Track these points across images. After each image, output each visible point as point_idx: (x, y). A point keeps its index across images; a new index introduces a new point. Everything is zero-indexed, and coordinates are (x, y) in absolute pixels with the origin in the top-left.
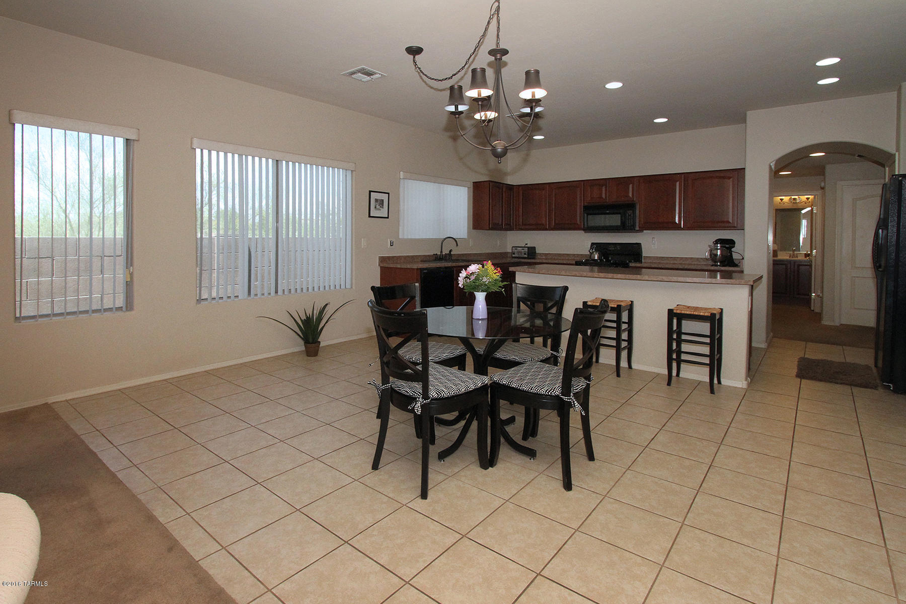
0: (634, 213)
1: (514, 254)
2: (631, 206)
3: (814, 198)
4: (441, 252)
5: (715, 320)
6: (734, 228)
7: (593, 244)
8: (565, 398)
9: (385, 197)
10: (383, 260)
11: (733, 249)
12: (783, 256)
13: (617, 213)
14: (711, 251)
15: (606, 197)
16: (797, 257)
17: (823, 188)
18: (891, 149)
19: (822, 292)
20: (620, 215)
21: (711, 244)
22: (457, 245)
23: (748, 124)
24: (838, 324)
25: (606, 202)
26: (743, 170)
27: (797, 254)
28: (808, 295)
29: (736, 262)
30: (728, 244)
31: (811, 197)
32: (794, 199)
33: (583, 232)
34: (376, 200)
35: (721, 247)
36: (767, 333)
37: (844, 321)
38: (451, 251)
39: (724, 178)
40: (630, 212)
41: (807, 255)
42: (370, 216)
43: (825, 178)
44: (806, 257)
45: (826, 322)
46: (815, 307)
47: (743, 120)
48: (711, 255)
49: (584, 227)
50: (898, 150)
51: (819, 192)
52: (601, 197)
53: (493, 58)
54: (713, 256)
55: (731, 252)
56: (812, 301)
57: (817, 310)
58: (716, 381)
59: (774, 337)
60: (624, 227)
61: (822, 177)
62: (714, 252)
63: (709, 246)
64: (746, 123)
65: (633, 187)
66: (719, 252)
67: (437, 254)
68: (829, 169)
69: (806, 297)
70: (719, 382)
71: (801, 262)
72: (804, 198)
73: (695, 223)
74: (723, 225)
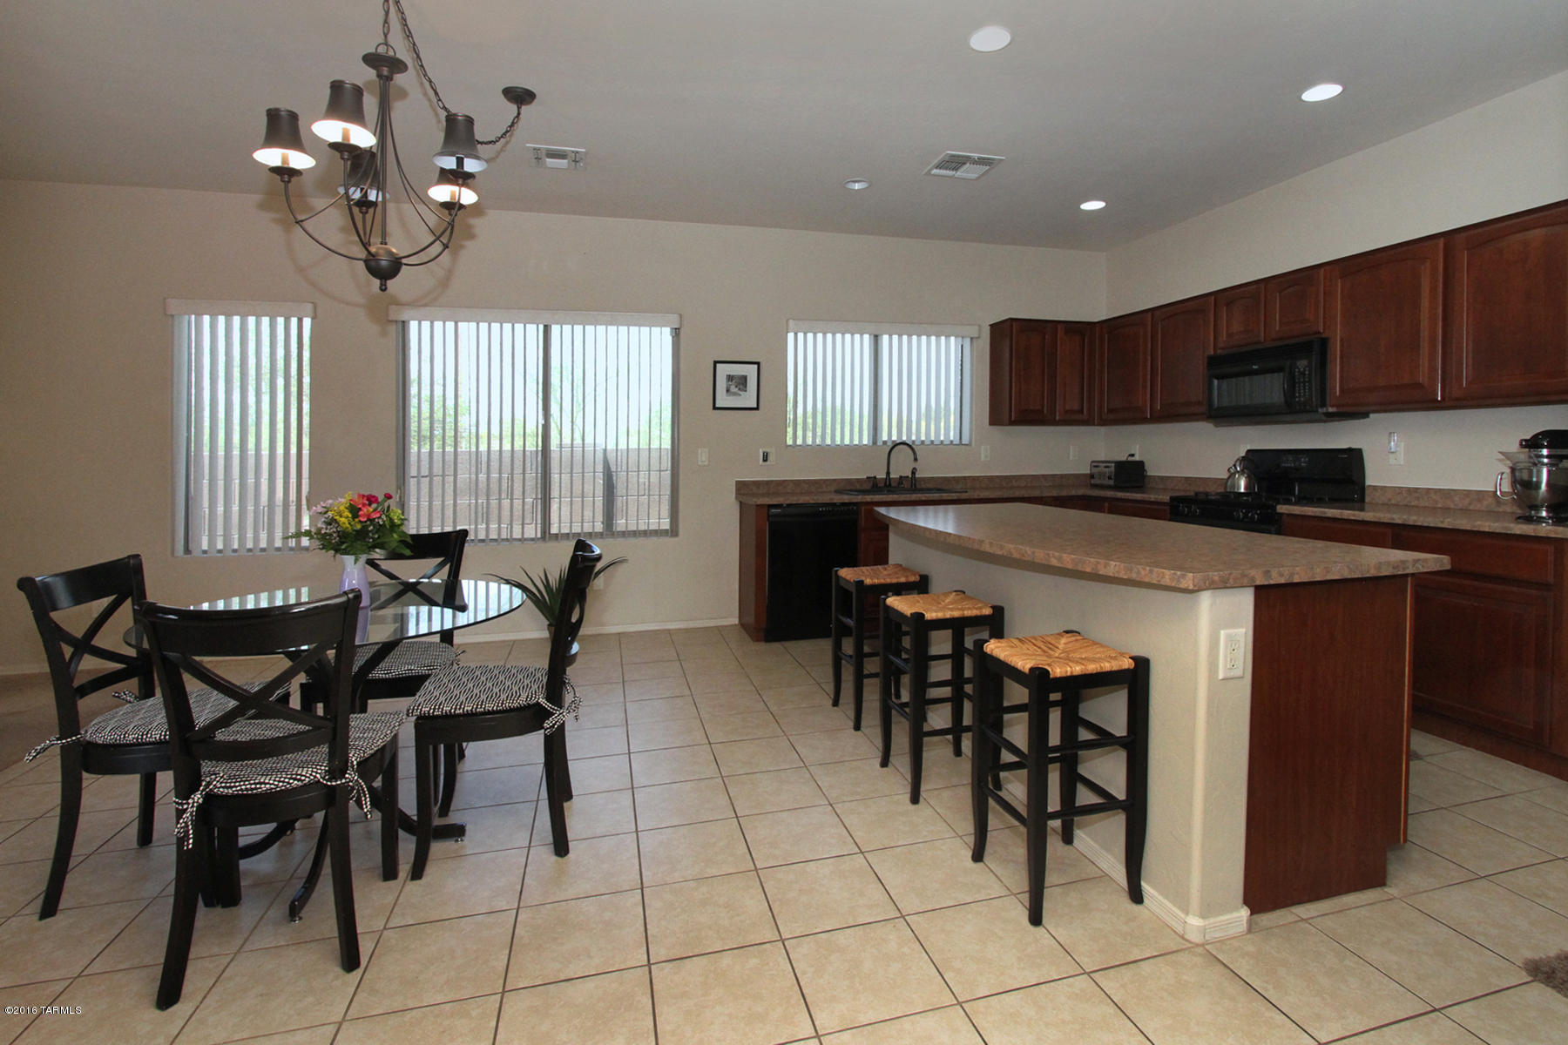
1: (1093, 477)
2: (1315, 346)
4: (888, 473)
10: (743, 488)
13: (1274, 371)
14: (1512, 470)
15: (1258, 330)
20: (1281, 375)
22: (915, 459)
25: (1259, 342)
34: (730, 378)
35: (1550, 457)
38: (914, 472)
40: (1302, 364)
42: (715, 408)
48: (1513, 485)
49: (1212, 410)
52: (1249, 331)
53: (374, 74)
54: (1520, 489)
66: (1543, 474)
67: (875, 477)
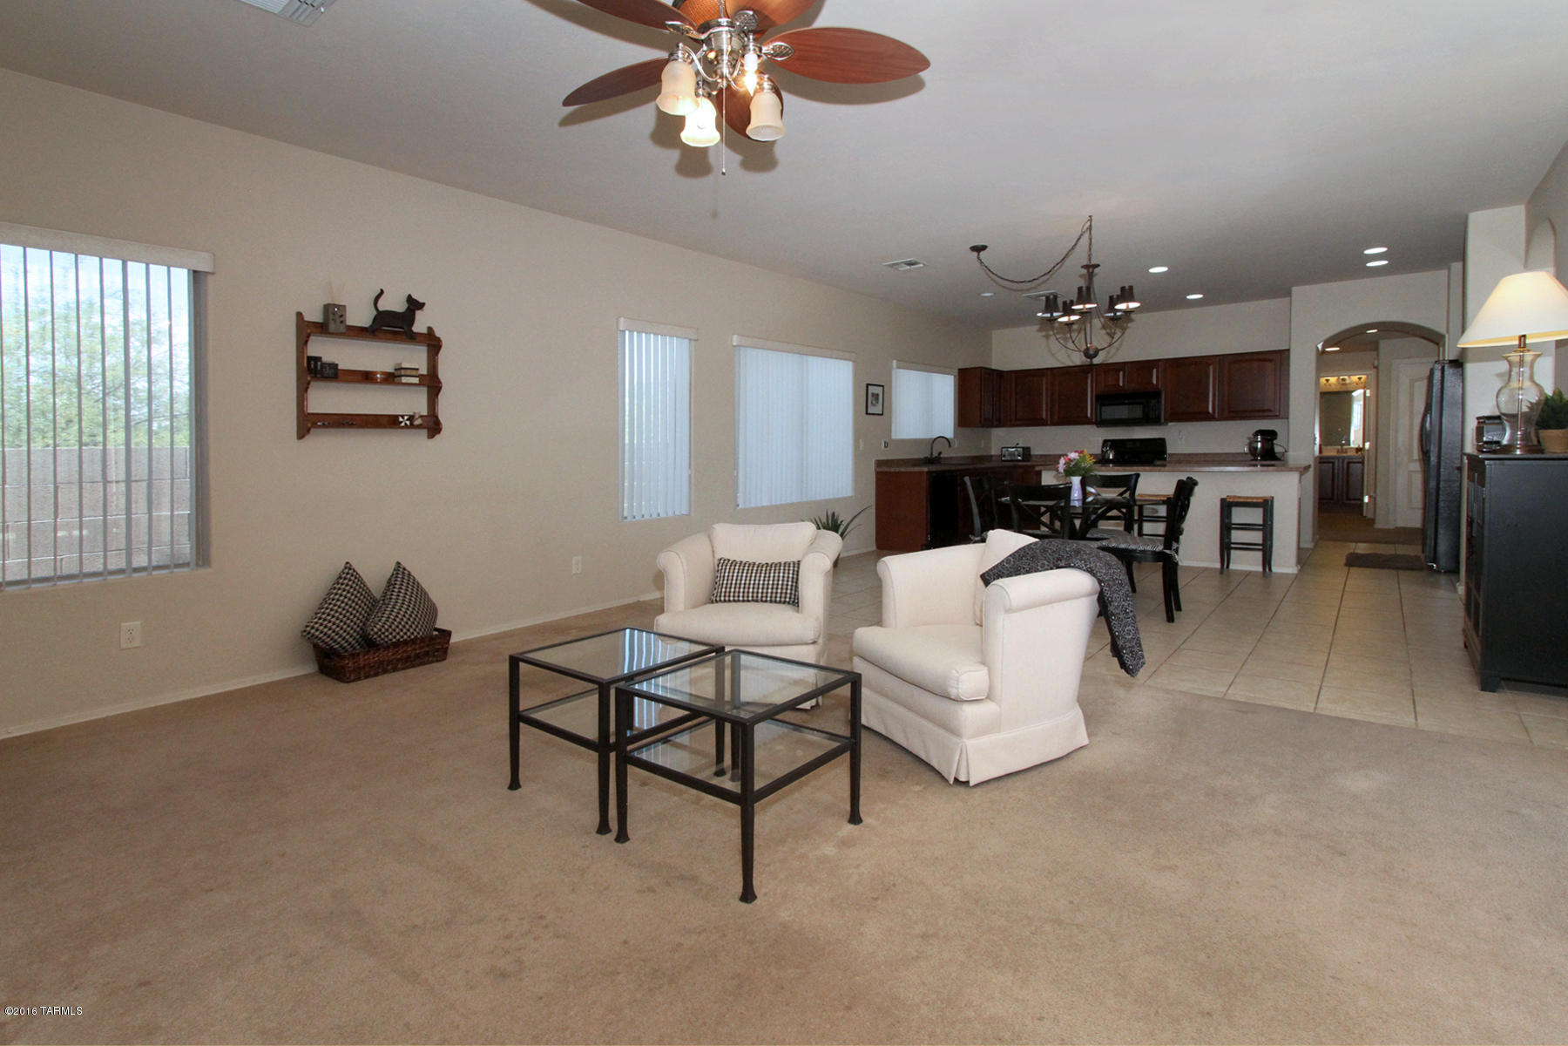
0: (1159, 402)
1: (1004, 456)
2: (1156, 394)
3: (1367, 378)
4: (932, 454)
5: (1266, 505)
6: (1277, 417)
7: (1105, 442)
8: (1168, 551)
9: (878, 390)
10: (879, 463)
11: (1275, 442)
12: (1331, 452)
13: (1137, 404)
14: (1250, 444)
15: (1124, 384)
16: (1346, 452)
17: (1376, 368)
18: (1442, 330)
19: (1375, 492)
20: (1142, 406)
21: (1251, 436)
22: (950, 446)
23: (1293, 298)
24: (1392, 527)
25: (1125, 390)
26: (1286, 353)
27: (1346, 449)
28: (1359, 500)
29: (1278, 456)
30: (1269, 436)
31: (1364, 377)
32: (1343, 380)
33: (1095, 426)
34: (873, 395)
35: (1262, 439)
36: (1314, 535)
37: (1400, 524)
38: (940, 453)
39: (1265, 360)
40: (1153, 402)
41: (1358, 450)
42: (867, 413)
43: (1378, 355)
44: (1357, 452)
45: (1379, 525)
46: (1367, 513)
47: (1288, 294)
48: (1250, 450)
49: (1096, 420)
50: (1448, 332)
51: (1373, 372)
52: (1118, 385)
53: (1085, 271)
54: (1253, 450)
55: (1273, 444)
56: (1365, 508)
57: (1370, 516)
58: (1267, 570)
59: (1321, 539)
60: (1150, 419)
61: (1376, 353)
62: (1255, 445)
63: (1249, 438)
64: (1291, 296)
65: (1157, 372)
66: (1259, 445)
67: (927, 457)
68: (1382, 344)
69: (1359, 502)
70: (1270, 570)
71: (1352, 458)
72: (1355, 378)
73: (1232, 411)
74: (1261, 414)
